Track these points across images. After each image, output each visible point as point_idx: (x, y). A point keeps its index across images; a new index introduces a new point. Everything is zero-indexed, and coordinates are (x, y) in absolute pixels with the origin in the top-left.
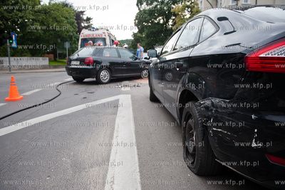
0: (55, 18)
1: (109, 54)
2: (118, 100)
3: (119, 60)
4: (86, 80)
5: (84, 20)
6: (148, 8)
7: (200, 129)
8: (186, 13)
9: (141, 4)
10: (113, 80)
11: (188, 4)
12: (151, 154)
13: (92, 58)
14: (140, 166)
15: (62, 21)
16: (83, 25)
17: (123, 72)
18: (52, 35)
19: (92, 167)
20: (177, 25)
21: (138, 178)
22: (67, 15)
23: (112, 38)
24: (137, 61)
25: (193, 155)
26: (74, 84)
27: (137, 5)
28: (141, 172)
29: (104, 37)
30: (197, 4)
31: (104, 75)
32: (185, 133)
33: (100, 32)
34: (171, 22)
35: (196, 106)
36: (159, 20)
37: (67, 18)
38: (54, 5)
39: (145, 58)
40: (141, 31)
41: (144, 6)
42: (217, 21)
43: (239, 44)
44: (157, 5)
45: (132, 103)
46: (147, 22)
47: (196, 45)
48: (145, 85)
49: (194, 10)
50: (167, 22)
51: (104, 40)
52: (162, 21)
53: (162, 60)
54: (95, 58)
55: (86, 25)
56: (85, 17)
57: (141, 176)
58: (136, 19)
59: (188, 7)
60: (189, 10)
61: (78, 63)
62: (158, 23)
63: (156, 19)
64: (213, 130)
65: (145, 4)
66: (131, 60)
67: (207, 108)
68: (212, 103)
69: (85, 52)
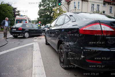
0: (4, 10)
1: (28, 26)
2: (33, 44)
3: (33, 29)
4: (18, 37)
5: (17, 12)
6: (43, 8)
7: (65, 53)
8: (58, 11)
9: (41, 7)
10: (30, 37)
11: (58, 8)
12: (48, 64)
13: (21, 28)
14: (44, 68)
15: (7, 12)
16: (16, 13)
17: (34, 34)
18: (2, 17)
19: (26, 70)
20: (54, 16)
21: (44, 72)
22: (9, 9)
23: (29, 20)
24: (40, 29)
25: (63, 63)
26: (13, 38)
27: (39, 7)
28: (45, 70)
29: (26, 19)
30: (62, 8)
31: (27, 35)
32: (60, 55)
33: (24, 17)
34: (52, 14)
35: (64, 46)
36: (48, 13)
37: (9, 11)
38: (3, 4)
39: (43, 28)
40: (40, 17)
41: (42, 8)
42: (69, 16)
43: (77, 25)
44: (47, 7)
45: (39, 46)
46: (43, 14)
47: (63, 25)
48: (43, 38)
49: (61, 10)
50: (51, 14)
51: (26, 20)
52: (49, 14)
53: (50, 29)
54: (23, 28)
55: (17, 13)
56: (17, 10)
57: (45, 71)
58: (39, 12)
59: (58, 9)
60: (59, 10)
61: (15, 30)
62: (47, 14)
63: (46, 13)
64: (70, 53)
65: (42, 7)
66: (37, 29)
67: (67, 46)
68: (69, 44)
69: (18, 25)
